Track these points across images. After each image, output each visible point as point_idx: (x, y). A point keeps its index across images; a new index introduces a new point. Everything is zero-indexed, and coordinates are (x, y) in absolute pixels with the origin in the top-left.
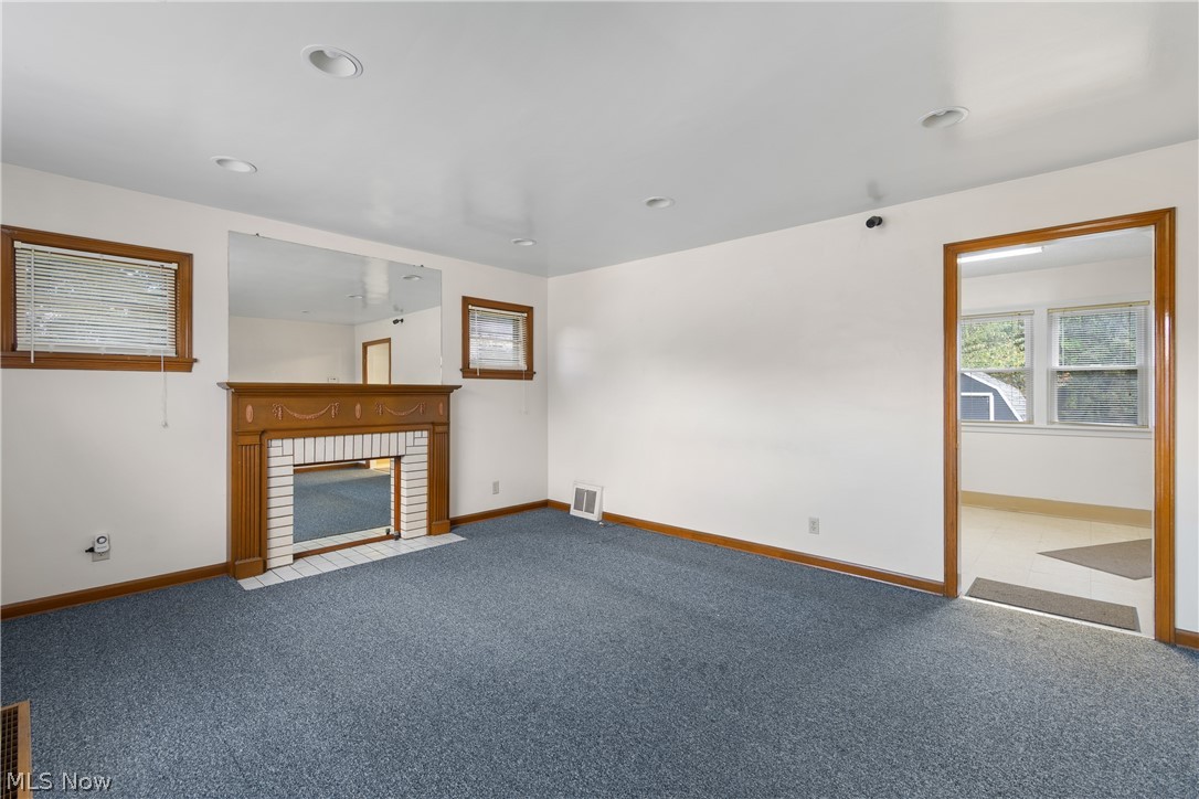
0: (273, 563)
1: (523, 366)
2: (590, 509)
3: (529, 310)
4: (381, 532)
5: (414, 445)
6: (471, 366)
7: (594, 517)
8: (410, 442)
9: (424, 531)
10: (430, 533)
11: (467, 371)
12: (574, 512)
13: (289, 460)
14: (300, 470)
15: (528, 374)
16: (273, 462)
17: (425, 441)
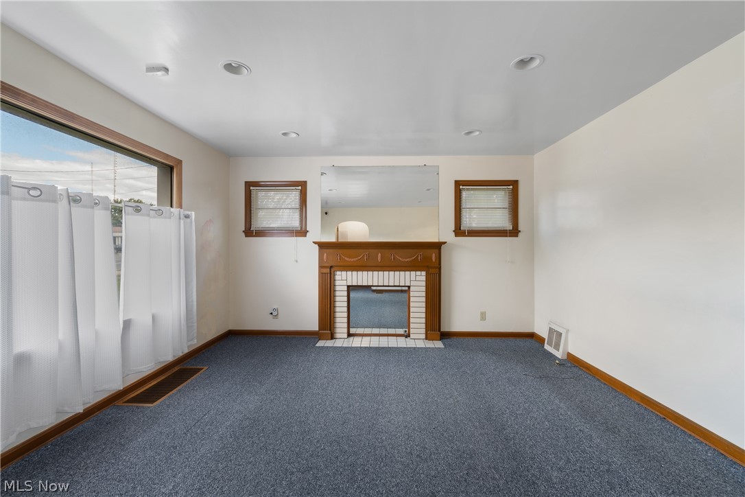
0: (338, 336)
1: (509, 227)
2: (557, 347)
3: (515, 183)
4: (401, 331)
5: (416, 281)
6: (462, 229)
7: (559, 354)
8: (413, 278)
9: (423, 336)
10: (426, 338)
11: (459, 232)
12: (547, 347)
13: (345, 283)
14: (350, 288)
15: (514, 232)
16: (337, 283)
17: (424, 278)
